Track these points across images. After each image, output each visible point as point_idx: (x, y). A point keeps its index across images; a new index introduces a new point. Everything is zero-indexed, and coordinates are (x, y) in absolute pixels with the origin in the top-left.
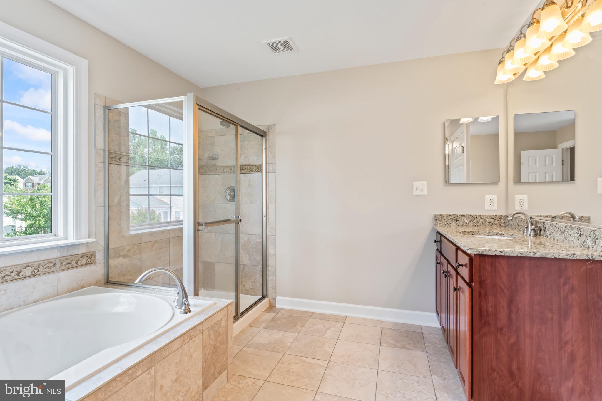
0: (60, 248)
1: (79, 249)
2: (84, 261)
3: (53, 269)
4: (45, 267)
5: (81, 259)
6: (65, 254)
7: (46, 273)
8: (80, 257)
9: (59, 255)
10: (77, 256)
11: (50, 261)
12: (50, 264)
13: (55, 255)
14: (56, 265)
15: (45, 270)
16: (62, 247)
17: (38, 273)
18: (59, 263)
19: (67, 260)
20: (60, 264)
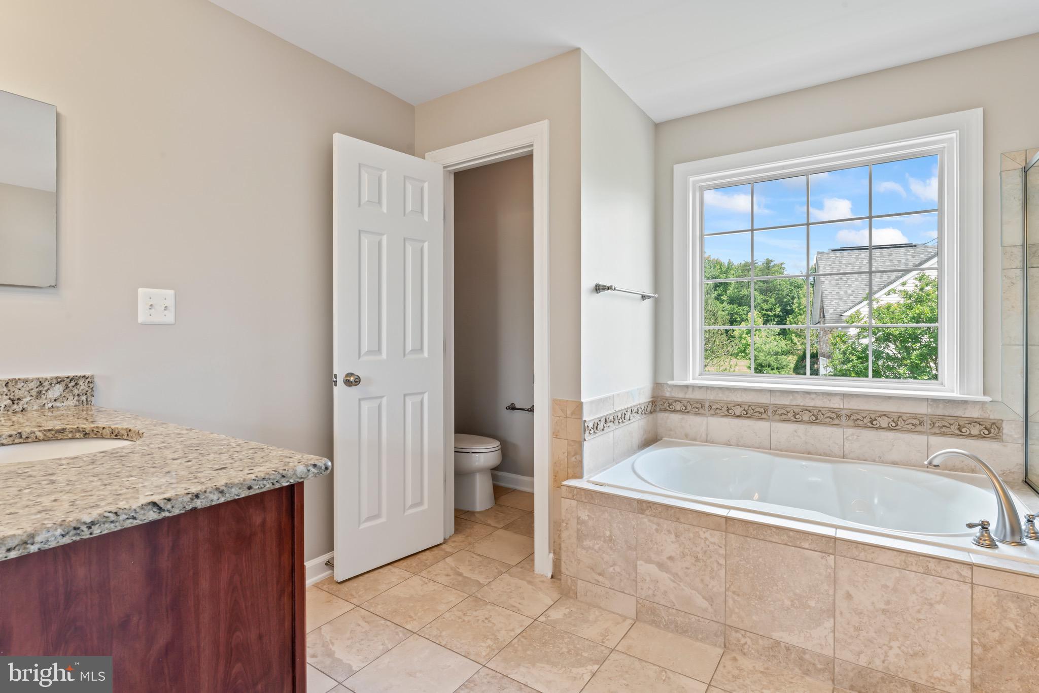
0: (931, 402)
1: (965, 409)
2: (975, 431)
3: (919, 428)
4: (906, 423)
5: (969, 425)
6: (940, 411)
7: (909, 431)
8: (967, 422)
9: (930, 411)
10: (960, 418)
11: (915, 416)
12: (913, 420)
13: (923, 409)
14: (924, 424)
15: (907, 426)
16: (935, 401)
17: (897, 428)
18: (929, 422)
19: (943, 422)
20: (931, 424)
